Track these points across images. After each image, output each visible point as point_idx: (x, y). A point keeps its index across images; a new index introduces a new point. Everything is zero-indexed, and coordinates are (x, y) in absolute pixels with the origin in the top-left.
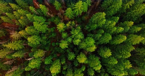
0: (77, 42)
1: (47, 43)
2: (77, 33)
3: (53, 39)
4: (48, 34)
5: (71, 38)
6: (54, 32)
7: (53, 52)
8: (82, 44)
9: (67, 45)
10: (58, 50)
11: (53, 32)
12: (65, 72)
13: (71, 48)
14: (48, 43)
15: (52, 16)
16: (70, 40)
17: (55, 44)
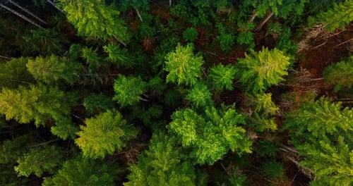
0: (185, 128)
1: (201, 11)
2: (228, 136)
3: (210, 38)
4: (231, 19)
5: (207, 100)
6: (236, 44)
7: (162, 26)
8: (169, 148)
9: (177, 78)
10: (166, 45)
11: (235, 41)
12: (76, 55)
13: (163, 97)
14: (197, 16)
15: (302, 45)
16: (200, 95)
17: (192, 40)
